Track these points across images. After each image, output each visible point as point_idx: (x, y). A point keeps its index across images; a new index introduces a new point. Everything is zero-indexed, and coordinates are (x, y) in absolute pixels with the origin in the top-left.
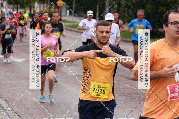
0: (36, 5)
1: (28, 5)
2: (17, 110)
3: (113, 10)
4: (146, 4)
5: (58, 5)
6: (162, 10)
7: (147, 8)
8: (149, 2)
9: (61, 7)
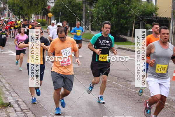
0: (33, 16)
1: (27, 16)
2: (17, 91)
3: (88, 21)
4: (111, 17)
5: (49, 16)
6: (123, 22)
7: (112, 20)
8: (114, 16)
9: (51, 18)
